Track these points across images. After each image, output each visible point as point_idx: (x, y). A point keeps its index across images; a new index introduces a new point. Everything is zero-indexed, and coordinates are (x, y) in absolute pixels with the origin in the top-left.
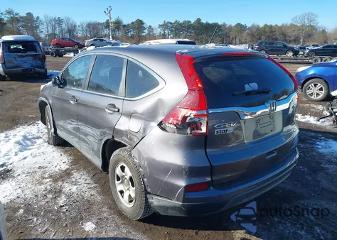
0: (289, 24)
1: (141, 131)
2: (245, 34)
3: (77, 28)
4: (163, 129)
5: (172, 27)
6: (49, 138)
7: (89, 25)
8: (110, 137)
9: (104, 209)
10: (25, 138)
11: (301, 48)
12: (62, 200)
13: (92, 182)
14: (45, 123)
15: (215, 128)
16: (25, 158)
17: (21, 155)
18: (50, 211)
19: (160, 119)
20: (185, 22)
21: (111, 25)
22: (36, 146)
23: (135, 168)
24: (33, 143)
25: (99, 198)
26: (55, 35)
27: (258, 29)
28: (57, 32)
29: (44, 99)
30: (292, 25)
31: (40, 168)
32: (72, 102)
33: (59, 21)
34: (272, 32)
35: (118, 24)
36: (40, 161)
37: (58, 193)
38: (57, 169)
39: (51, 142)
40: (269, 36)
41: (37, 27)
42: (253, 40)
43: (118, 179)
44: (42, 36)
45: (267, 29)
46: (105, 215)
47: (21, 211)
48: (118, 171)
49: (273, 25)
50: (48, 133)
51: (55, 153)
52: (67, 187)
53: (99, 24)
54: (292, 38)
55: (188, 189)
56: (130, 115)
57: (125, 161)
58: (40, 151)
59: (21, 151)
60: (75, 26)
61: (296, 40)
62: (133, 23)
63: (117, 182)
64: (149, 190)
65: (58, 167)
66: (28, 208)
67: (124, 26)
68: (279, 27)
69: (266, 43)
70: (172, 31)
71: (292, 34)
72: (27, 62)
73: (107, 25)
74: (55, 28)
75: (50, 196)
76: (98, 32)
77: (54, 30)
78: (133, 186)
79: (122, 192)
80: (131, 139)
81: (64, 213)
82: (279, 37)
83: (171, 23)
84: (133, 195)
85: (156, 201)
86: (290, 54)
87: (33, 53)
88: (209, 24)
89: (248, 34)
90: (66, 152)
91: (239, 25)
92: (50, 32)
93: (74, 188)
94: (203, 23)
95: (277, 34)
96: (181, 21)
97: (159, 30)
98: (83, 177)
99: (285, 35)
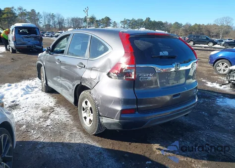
0: (212, 24)
1: (97, 78)
2: (181, 30)
3: (65, 21)
4: (110, 77)
5: (130, 23)
6: (42, 88)
7: (73, 20)
8: (79, 83)
9: (74, 129)
10: (28, 87)
11: (219, 41)
12: (49, 122)
13: (68, 114)
14: (40, 79)
15: (140, 76)
16: (27, 98)
17: (25, 97)
18: (42, 128)
19: (108, 70)
20: (139, 20)
21: (88, 20)
22: (34, 92)
23: (93, 101)
24: (32, 90)
25: (72, 123)
26: (50, 25)
27: (190, 26)
28: (51, 23)
29: (40, 62)
30: (215, 25)
31: (36, 104)
32: (57, 63)
33: (53, 16)
34: (200, 29)
35: (93, 20)
36: (36, 100)
37: (46, 118)
38: (46, 106)
39: (44, 90)
40: (198, 32)
41: (38, 19)
42: (186, 35)
43: (84, 110)
44: (41, 25)
45: (197, 27)
46: (75, 131)
47: (24, 126)
48: (84, 105)
49: (201, 24)
50: (42, 85)
51: (45, 97)
52: (52, 116)
53: (80, 19)
54: (215, 34)
55: (123, 112)
56: (91, 69)
57: (88, 98)
58: (37, 95)
59: (25, 94)
60: (63, 20)
61: (217, 36)
62: (103, 19)
63: (83, 112)
64: (101, 114)
65: (48, 104)
66: (28, 125)
67: (97, 21)
68: (205, 26)
69: (194, 36)
70: (129, 26)
71: (214, 31)
72: (30, 41)
73: (85, 20)
74: (50, 20)
75: (42, 120)
76: (78, 25)
77: (49, 22)
78: (92, 113)
79: (85, 118)
80: (91, 83)
81: (50, 129)
82: (205, 33)
83: (129, 20)
84: (92, 119)
85: (104, 120)
86: (211, 44)
87: (34, 35)
88: (156, 22)
89: (183, 30)
90: (52, 96)
91: (177, 23)
92: (47, 23)
93: (57, 117)
94: (151, 21)
95: (204, 31)
96: (136, 19)
97: (121, 25)
98: (62, 111)
99: (209, 32)
